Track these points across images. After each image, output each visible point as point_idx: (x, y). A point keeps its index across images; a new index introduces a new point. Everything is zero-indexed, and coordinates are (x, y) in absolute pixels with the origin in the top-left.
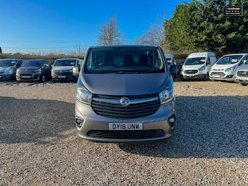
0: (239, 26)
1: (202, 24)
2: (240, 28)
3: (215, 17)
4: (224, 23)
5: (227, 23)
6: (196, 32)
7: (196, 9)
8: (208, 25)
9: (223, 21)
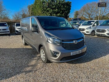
0: (60, 11)
1: (48, 9)
2: (61, 12)
3: (52, 7)
4: (55, 10)
5: (57, 10)
6: (45, 12)
7: (45, 2)
8: (50, 10)
9: (55, 9)
